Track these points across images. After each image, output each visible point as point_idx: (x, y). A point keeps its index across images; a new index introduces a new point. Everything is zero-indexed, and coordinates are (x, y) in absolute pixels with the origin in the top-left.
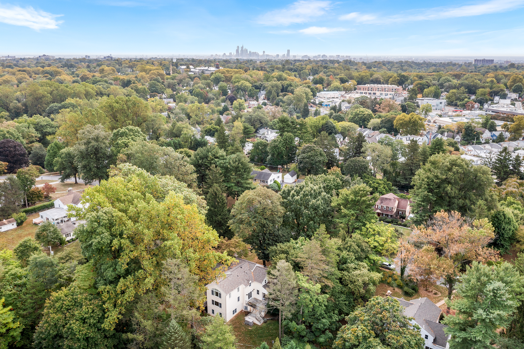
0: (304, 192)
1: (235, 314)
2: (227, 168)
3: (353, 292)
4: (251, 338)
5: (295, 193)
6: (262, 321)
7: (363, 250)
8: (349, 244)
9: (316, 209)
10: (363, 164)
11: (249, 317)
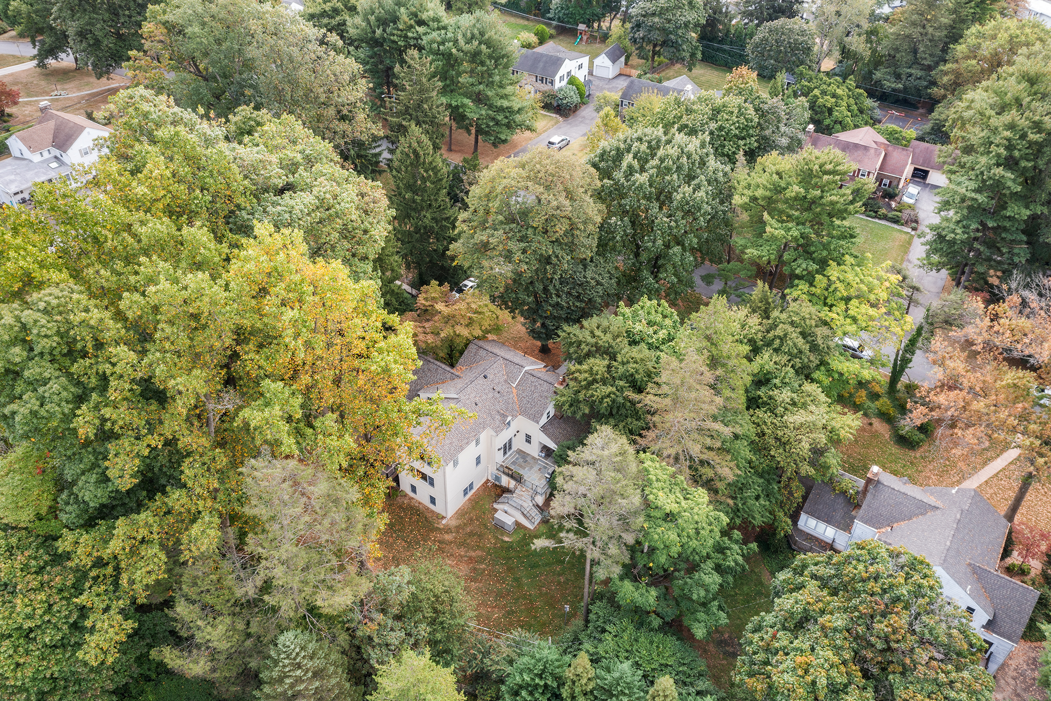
0: (662, 160)
1: (470, 494)
2: (448, 56)
3: (782, 468)
4: (510, 569)
5: (636, 164)
6: (538, 518)
7: (817, 345)
8: (779, 332)
9: (690, 211)
10: (801, 39)
11: (506, 507)
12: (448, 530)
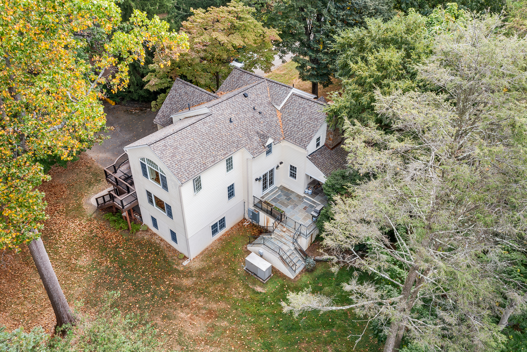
1: (221, 232)
4: (260, 330)
6: (300, 266)
11: (261, 249)
12: (188, 273)
